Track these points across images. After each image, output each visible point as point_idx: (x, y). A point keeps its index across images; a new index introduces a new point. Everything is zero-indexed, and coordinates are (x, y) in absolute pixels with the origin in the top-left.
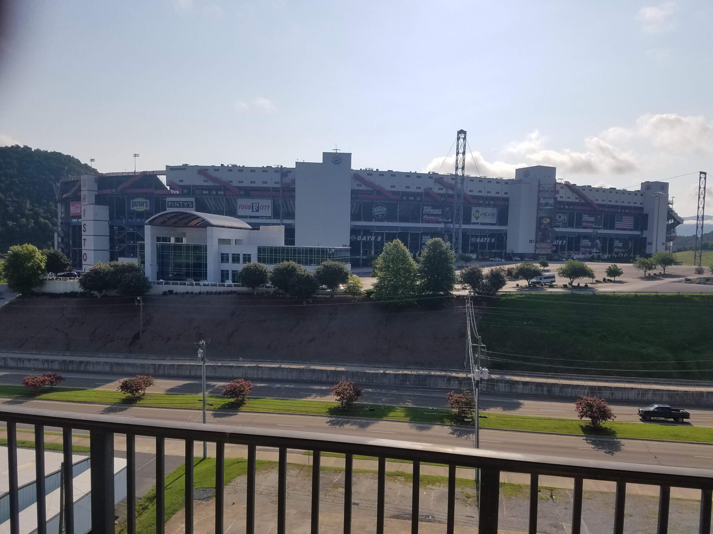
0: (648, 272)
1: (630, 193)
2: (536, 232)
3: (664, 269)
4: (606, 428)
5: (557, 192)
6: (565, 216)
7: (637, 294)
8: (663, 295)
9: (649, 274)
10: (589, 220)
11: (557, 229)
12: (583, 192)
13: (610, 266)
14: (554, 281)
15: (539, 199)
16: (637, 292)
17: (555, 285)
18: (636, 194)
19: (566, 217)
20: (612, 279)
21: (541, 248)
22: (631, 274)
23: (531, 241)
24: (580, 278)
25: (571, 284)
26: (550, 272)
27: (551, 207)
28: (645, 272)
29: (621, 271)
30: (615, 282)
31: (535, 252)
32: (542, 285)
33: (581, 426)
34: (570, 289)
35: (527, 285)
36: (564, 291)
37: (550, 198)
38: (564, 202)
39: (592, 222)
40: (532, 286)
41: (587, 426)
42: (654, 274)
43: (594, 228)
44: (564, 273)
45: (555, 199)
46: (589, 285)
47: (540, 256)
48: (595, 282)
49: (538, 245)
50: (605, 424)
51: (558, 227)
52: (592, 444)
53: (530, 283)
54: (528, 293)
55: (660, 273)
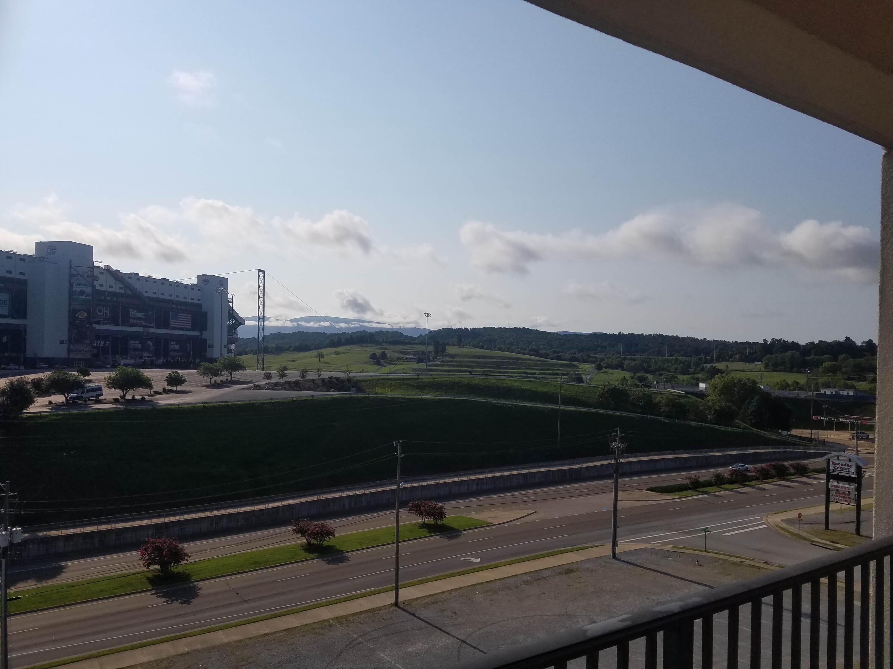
0: (214, 379)
1: (185, 286)
2: (69, 330)
3: (231, 375)
4: (179, 573)
5: (95, 278)
6: (106, 310)
7: (205, 405)
8: (233, 405)
9: (215, 381)
10: (138, 316)
11: (97, 327)
12: (129, 280)
13: (170, 374)
14: (101, 395)
15: (71, 285)
16: (205, 403)
17: (103, 399)
18: (192, 289)
19: (108, 312)
20: (174, 388)
21: (76, 350)
22: (194, 382)
23: (62, 342)
24: (135, 389)
25: (123, 397)
26: (93, 382)
27: (88, 298)
28: (211, 379)
29: (184, 378)
30: (177, 392)
31: (69, 356)
32: (85, 401)
33: (148, 578)
34: (122, 404)
35: (65, 401)
36: (115, 406)
37: (86, 285)
38: (104, 291)
39: (140, 319)
40: (71, 402)
41: (155, 576)
42: (220, 381)
43: (144, 327)
44: (114, 384)
45: (94, 286)
46: (147, 398)
47: (76, 362)
48: (152, 393)
49: (72, 347)
50: (178, 568)
51: (99, 323)
52: (163, 597)
53: (68, 399)
54: (67, 412)
55: (227, 379)
